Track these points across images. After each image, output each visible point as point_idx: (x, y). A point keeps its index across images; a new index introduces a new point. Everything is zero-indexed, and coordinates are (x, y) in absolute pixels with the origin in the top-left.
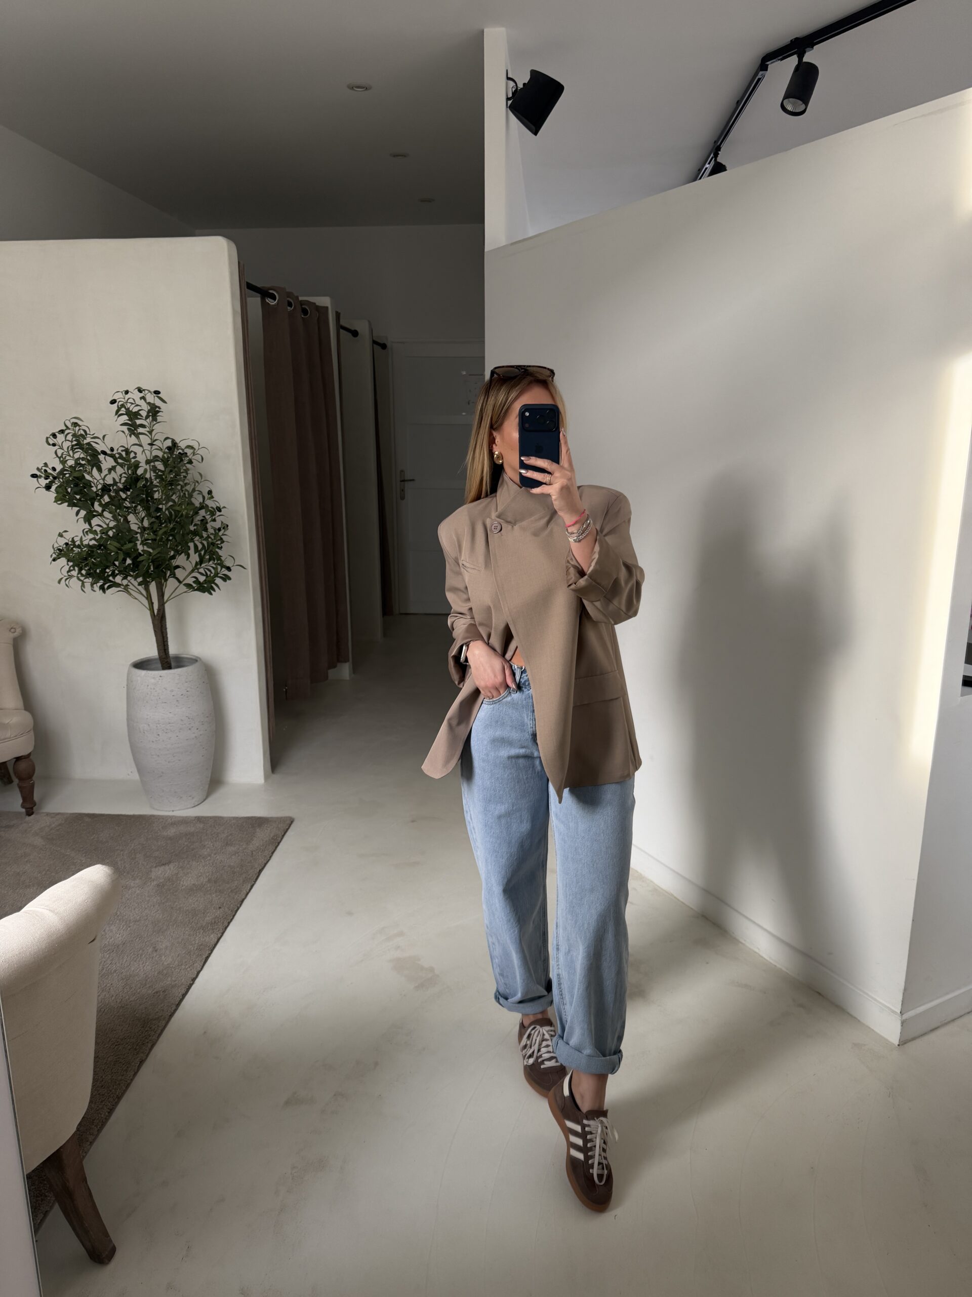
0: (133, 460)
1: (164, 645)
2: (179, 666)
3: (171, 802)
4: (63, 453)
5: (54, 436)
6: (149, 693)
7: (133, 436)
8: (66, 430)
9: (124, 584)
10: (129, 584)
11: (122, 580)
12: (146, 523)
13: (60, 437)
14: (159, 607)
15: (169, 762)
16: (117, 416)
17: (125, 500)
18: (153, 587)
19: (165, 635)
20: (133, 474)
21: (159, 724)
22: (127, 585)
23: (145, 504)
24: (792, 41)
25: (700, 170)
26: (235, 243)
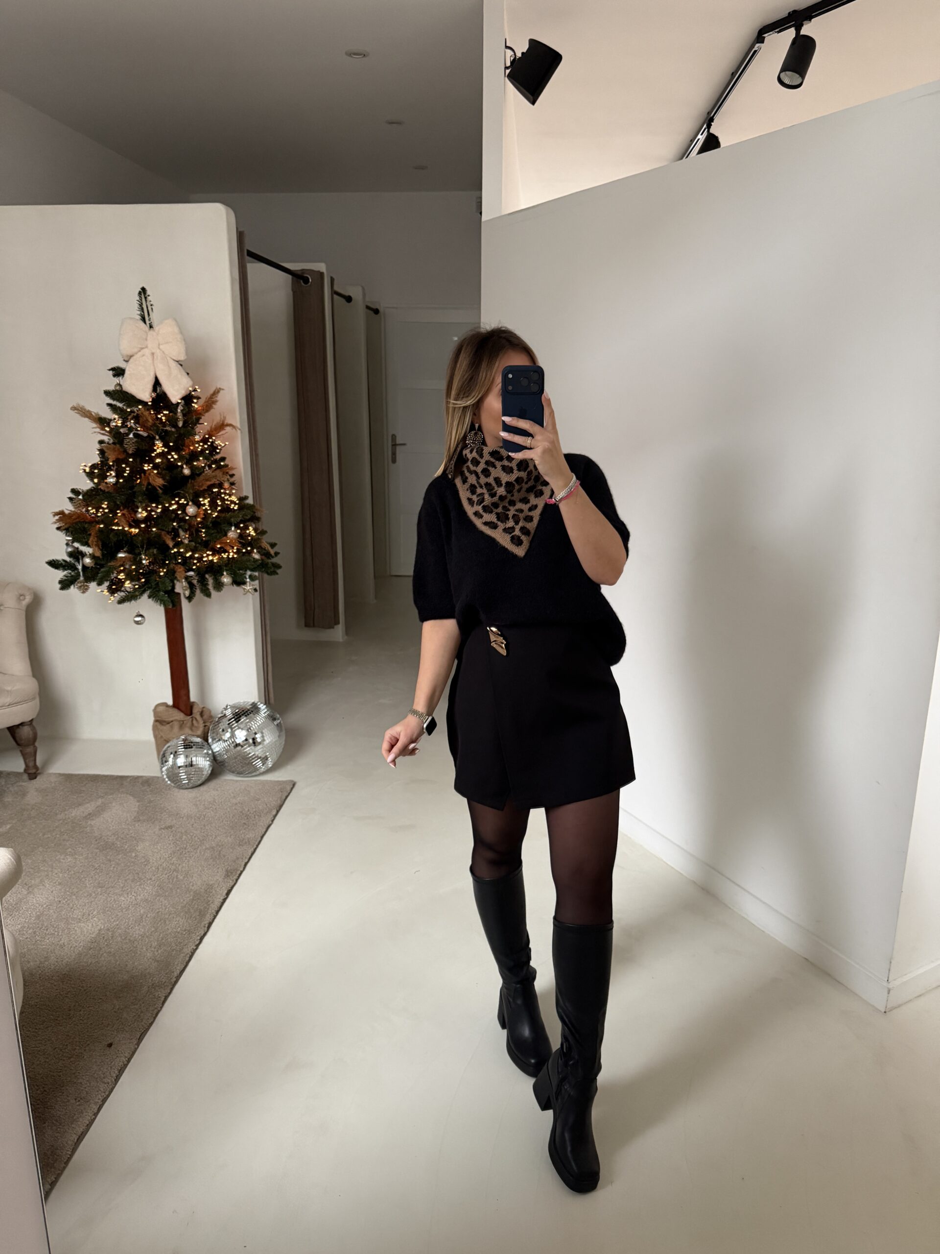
24: (789, 13)
25: (692, 141)
26: (233, 210)
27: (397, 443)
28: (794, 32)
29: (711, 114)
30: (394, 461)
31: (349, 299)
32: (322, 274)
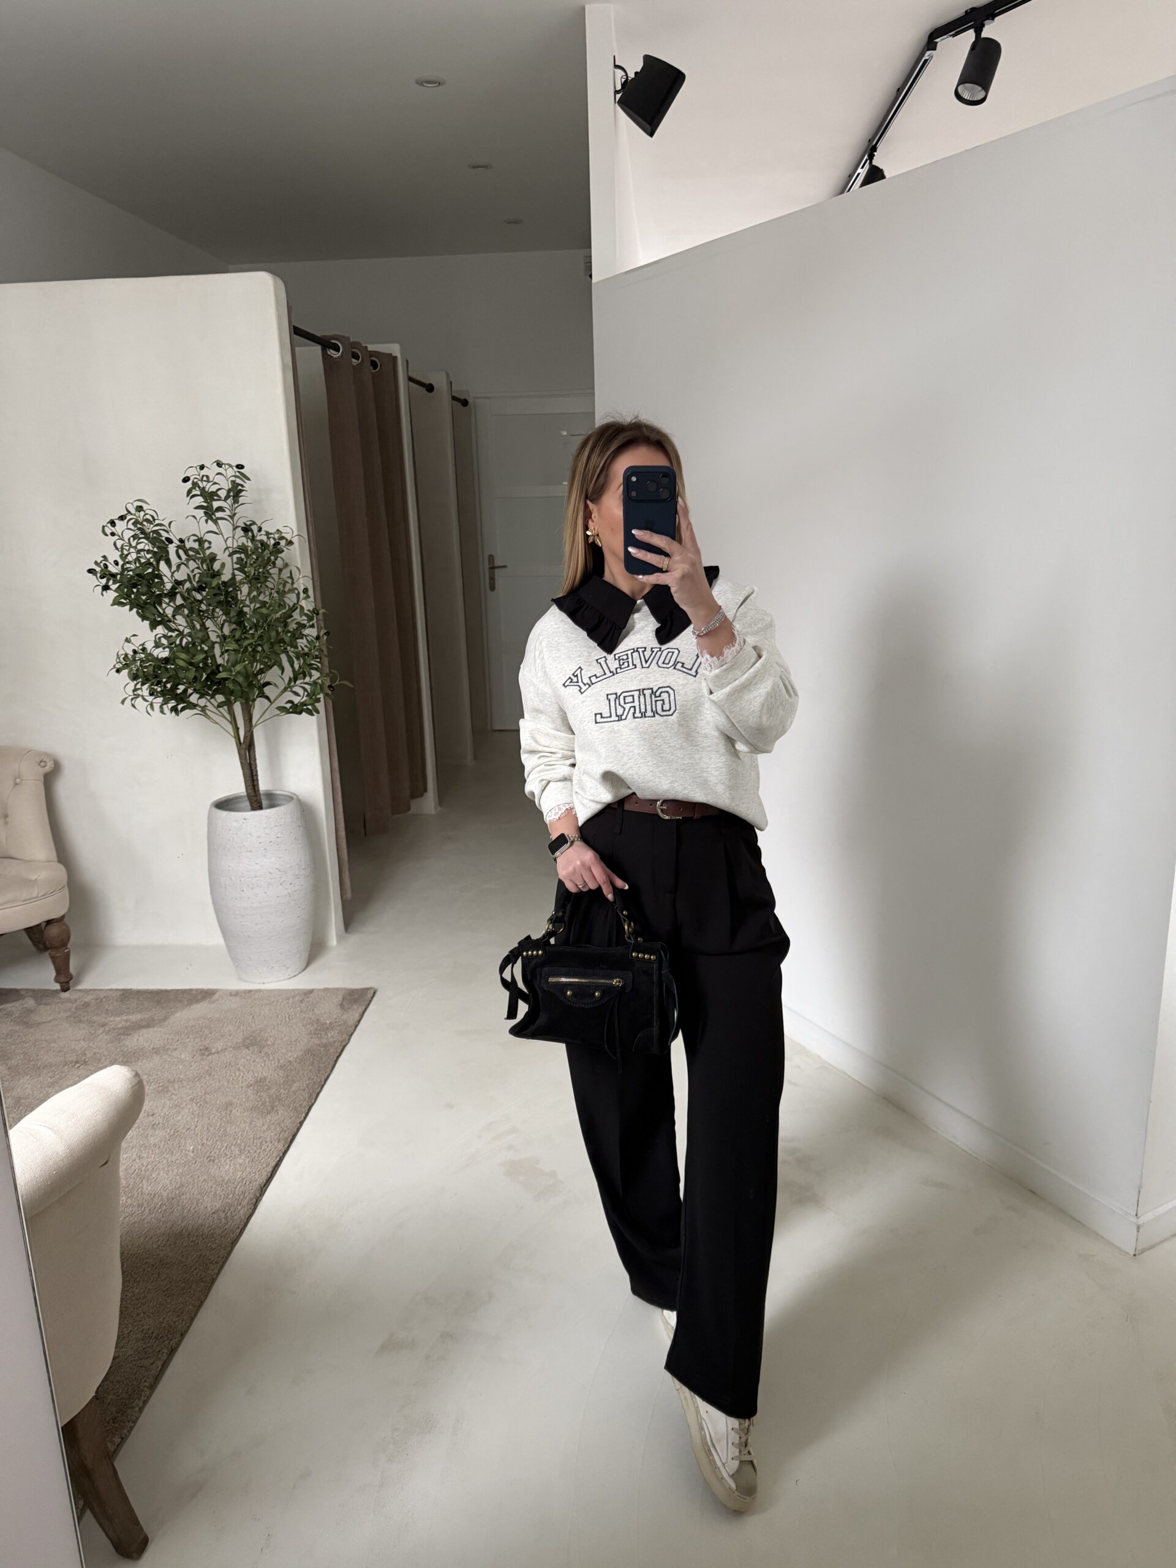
0: (208, 552)
1: (253, 781)
2: (272, 806)
3: (261, 973)
4: (123, 544)
5: (113, 523)
6: (231, 840)
7: (209, 521)
8: (126, 514)
9: (202, 705)
10: (208, 704)
11: (199, 698)
12: (227, 630)
13: (120, 526)
14: (245, 734)
15: (256, 924)
16: (189, 497)
17: (201, 602)
18: (237, 707)
19: (253, 768)
20: (209, 570)
21: (243, 877)
22: (205, 706)
23: (224, 608)
24: (966, 12)
25: (850, 176)
26: (284, 282)
27: (496, 565)
28: (973, 35)
29: (875, 139)
30: (492, 588)
31: (430, 388)
32: (395, 358)
